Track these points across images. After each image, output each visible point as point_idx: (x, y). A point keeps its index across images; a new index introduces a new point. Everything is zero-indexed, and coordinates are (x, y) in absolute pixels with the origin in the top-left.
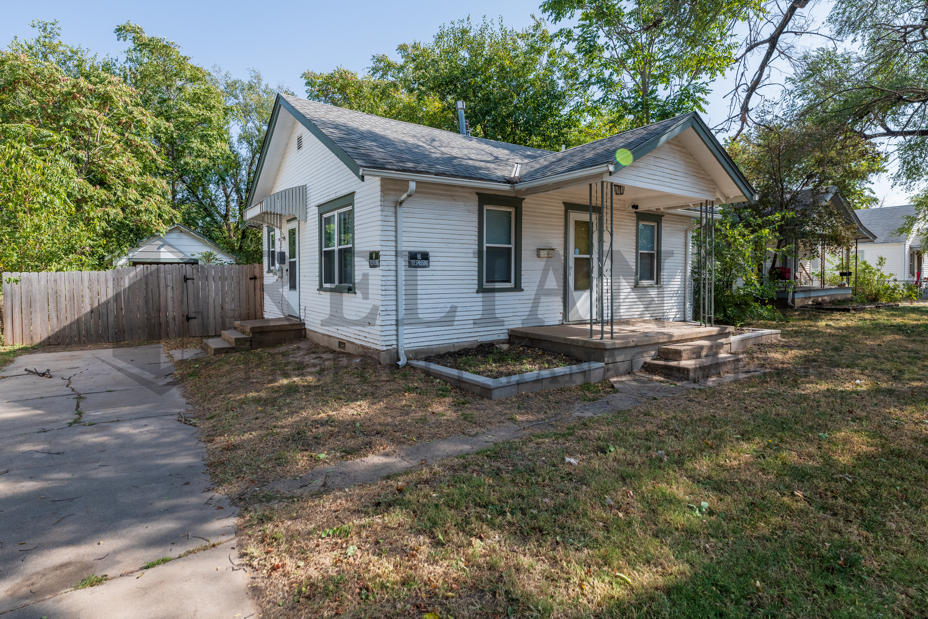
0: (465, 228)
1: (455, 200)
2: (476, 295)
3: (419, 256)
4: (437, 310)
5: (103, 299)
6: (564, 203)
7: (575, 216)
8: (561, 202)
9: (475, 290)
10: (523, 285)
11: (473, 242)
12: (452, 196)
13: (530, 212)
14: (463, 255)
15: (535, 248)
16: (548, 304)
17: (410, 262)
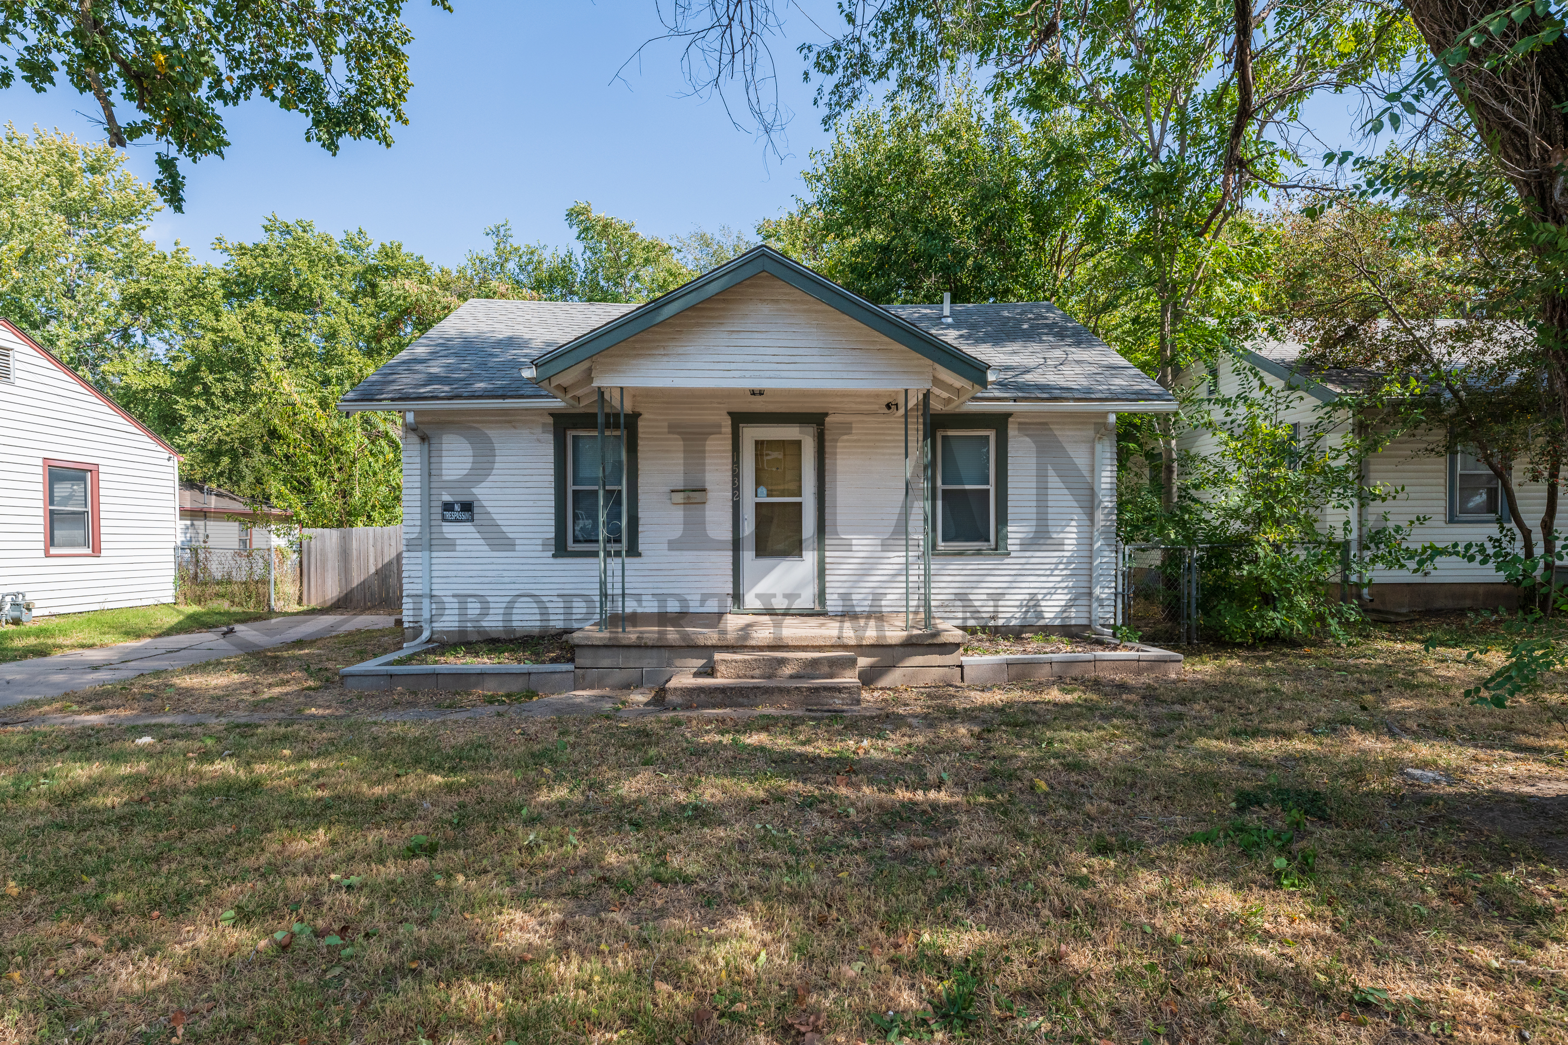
0: (533, 465)
1: (515, 427)
2: (552, 560)
3: (457, 507)
4: (487, 580)
5: (386, 560)
6: (730, 414)
7: (751, 434)
8: (725, 412)
9: (550, 554)
10: (641, 548)
11: (546, 484)
12: (509, 422)
13: (656, 433)
14: (531, 503)
15: (668, 489)
16: (697, 578)
17: (443, 515)
